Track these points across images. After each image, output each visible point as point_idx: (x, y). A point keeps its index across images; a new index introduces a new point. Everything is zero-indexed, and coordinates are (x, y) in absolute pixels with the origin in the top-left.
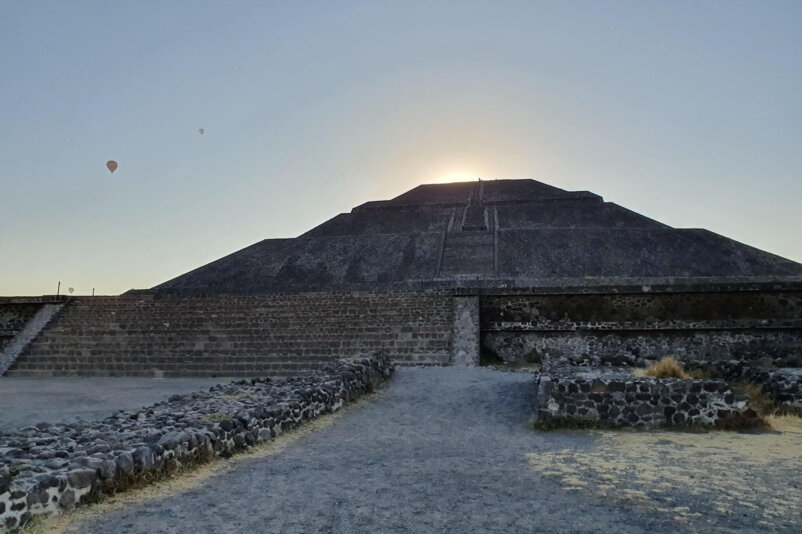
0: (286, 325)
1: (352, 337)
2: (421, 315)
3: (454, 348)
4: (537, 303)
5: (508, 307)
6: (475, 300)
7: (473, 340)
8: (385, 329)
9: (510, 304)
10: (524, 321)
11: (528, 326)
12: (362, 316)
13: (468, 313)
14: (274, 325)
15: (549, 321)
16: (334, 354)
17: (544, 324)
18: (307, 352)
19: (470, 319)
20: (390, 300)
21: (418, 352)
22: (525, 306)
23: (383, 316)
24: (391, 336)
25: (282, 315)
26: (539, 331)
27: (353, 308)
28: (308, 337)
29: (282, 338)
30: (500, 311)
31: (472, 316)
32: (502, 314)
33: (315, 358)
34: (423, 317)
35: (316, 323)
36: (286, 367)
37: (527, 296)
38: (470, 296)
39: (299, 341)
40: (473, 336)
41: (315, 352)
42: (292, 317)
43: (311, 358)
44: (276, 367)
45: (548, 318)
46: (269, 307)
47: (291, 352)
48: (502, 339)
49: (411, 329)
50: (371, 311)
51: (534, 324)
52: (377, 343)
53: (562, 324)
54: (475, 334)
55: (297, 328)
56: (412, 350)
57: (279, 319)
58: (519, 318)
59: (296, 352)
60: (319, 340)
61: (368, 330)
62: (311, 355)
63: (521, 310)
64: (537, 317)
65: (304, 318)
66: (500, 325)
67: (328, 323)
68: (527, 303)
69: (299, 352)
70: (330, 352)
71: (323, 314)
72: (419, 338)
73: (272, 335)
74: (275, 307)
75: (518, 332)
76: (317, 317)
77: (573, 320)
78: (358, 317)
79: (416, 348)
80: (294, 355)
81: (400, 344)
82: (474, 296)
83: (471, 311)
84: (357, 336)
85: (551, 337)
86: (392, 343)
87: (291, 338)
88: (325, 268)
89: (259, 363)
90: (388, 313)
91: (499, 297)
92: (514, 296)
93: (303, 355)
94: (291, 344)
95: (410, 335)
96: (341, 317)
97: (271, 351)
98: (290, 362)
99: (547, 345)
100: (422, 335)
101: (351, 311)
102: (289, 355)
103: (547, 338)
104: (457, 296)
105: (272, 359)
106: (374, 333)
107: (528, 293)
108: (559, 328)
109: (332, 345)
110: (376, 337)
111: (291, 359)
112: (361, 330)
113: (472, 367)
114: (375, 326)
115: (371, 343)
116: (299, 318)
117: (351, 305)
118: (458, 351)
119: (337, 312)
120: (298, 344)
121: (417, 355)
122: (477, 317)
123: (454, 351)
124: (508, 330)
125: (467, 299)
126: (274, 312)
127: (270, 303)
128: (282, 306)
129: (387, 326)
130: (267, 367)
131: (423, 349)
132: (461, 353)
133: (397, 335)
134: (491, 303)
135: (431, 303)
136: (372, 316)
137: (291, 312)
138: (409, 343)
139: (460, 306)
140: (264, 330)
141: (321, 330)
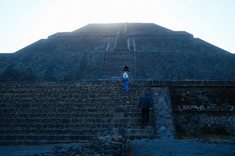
0: (27, 106)
1: (78, 116)
2: (127, 100)
3: (156, 124)
4: (207, 92)
5: (187, 95)
6: (166, 89)
7: (170, 118)
8: (103, 110)
9: (188, 93)
10: (199, 104)
11: (201, 108)
12: (84, 100)
13: (163, 99)
14: (18, 106)
15: (215, 105)
16: (66, 129)
17: (212, 107)
18: (45, 126)
19: (165, 103)
20: (103, 88)
21: (130, 128)
22: (199, 94)
23: (100, 100)
24: (108, 115)
25: (23, 99)
26: (209, 112)
27: (77, 94)
28: (45, 115)
29: (25, 115)
30: (182, 97)
31: (165, 101)
32: (183, 100)
33: (52, 131)
34: (130, 101)
35: (50, 105)
36: (30, 138)
37: (200, 87)
38: (162, 86)
39: (38, 118)
40: (169, 116)
41: (51, 126)
42: (31, 100)
43: (49, 132)
44: (22, 138)
45: (214, 103)
46: (13, 92)
47: (33, 126)
48: (183, 117)
49: (121, 110)
50: (91, 96)
51: (205, 106)
52: (98, 121)
53: (224, 107)
54: (170, 113)
55: (36, 108)
56: (125, 126)
57: (21, 101)
58: (195, 102)
59: (37, 126)
60: (53, 118)
61: (90, 110)
62: (48, 129)
63: (196, 96)
64: (207, 102)
65: (40, 101)
66: (182, 107)
67: (59, 105)
68: (200, 92)
69: (39, 127)
70: (62, 126)
71: (54, 98)
72: (129, 117)
73: (17, 113)
74: (17, 92)
75: (195, 112)
76: (50, 101)
77: (231, 104)
78: (81, 101)
79: (128, 124)
80: (35, 128)
81: (116, 121)
82: (165, 86)
83: (165, 97)
84: (82, 115)
85: (217, 116)
86: (109, 121)
87: (32, 115)
88: (32, 71)
89: (8, 134)
90: (104, 98)
91: (181, 87)
92: (191, 87)
93: (42, 129)
94: (32, 120)
95: (122, 114)
96: (68, 100)
97: (17, 126)
98: (32, 134)
99: (215, 121)
100: (131, 115)
101: (76, 97)
102: (31, 129)
103: (214, 116)
104: (154, 86)
105: (18, 132)
106: (94, 113)
107: (201, 85)
108: (222, 110)
109: (64, 121)
110: (97, 116)
111: (33, 131)
112: (84, 110)
113: (172, 138)
114: (95, 108)
115: (94, 121)
116: (37, 101)
117: (75, 92)
118: (160, 126)
119: (65, 97)
120: (38, 121)
121: (129, 130)
122: (169, 101)
123: (157, 127)
124: (187, 111)
125: (160, 89)
126: (17, 96)
127: (13, 89)
128: (23, 92)
129: (104, 107)
130: (15, 138)
131: (133, 125)
132: (163, 128)
133: (112, 115)
134: (176, 92)
135: (134, 91)
136: (92, 100)
137: (31, 96)
138: (123, 120)
139: (156, 94)
140: (10, 110)
141: (54, 110)
